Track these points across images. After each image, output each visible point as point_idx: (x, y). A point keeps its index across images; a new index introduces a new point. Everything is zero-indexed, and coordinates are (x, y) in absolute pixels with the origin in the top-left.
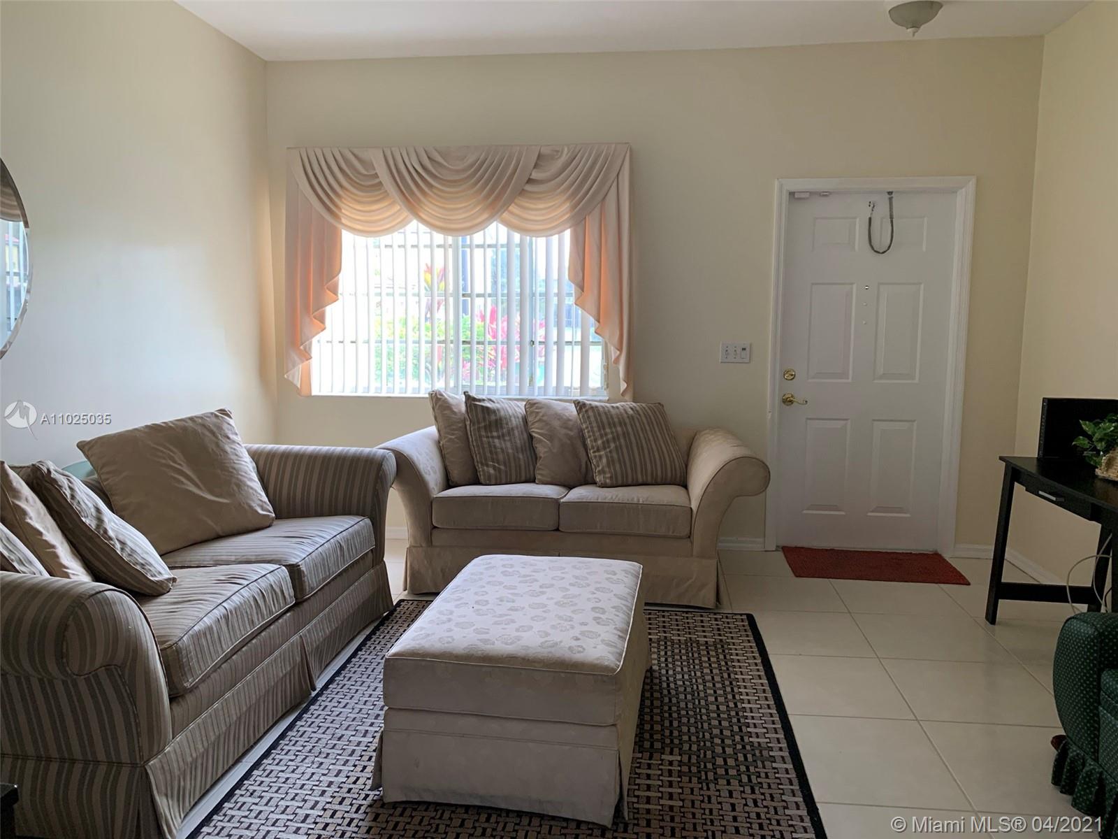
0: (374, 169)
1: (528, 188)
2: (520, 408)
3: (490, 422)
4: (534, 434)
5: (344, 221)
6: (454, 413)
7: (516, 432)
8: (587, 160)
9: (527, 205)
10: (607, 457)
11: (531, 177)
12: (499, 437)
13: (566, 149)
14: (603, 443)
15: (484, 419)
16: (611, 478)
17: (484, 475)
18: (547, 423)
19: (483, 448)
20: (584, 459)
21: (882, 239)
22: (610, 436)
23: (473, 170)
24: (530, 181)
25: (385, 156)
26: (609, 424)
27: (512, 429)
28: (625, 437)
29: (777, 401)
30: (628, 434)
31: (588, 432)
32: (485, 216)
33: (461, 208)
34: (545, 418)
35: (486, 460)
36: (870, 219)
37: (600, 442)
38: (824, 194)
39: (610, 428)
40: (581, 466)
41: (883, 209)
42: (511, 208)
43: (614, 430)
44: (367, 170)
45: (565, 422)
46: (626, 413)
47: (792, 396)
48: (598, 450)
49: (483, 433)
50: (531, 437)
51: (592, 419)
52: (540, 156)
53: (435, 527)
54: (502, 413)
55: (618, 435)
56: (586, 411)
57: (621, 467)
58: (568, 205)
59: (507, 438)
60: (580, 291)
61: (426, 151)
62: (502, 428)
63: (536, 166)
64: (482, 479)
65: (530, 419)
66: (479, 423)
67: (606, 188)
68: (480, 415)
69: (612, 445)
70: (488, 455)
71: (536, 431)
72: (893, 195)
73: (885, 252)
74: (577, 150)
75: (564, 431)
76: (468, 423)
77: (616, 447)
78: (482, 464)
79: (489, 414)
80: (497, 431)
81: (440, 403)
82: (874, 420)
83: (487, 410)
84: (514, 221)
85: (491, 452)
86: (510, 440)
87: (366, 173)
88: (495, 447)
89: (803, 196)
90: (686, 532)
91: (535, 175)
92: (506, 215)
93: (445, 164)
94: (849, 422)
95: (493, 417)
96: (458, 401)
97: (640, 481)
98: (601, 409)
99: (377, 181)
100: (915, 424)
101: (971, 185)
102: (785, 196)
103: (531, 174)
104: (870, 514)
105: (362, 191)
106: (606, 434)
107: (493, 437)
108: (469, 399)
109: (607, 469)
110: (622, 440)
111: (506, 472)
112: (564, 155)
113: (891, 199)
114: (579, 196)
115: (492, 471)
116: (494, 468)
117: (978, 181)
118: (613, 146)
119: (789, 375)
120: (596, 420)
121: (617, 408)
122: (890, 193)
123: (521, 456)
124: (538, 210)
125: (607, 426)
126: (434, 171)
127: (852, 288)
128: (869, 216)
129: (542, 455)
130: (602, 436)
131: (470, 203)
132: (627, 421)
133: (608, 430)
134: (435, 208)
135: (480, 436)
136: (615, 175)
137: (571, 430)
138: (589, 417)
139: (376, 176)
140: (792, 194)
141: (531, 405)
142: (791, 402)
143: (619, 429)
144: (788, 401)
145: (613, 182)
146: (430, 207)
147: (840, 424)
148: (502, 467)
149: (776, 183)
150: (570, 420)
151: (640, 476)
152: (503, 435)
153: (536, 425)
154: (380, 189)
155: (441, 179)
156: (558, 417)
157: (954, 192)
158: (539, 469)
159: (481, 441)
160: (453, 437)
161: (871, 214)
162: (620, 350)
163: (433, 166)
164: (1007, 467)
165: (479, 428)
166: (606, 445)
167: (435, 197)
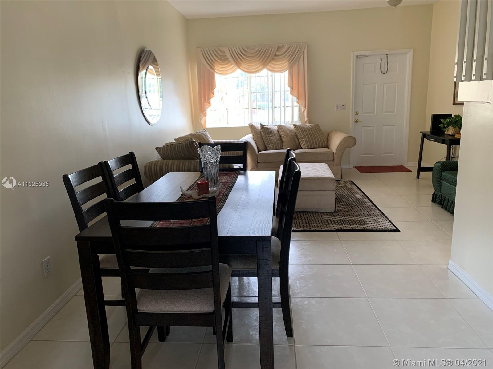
0: (225, 53)
1: (275, 58)
2: (276, 128)
3: (269, 132)
4: (282, 135)
5: (216, 71)
6: (257, 130)
7: (276, 135)
8: (294, 48)
9: (274, 63)
10: (305, 140)
11: (276, 54)
12: (272, 136)
13: (287, 45)
14: (304, 136)
15: (267, 131)
16: (307, 146)
17: (269, 147)
18: (285, 132)
19: (268, 140)
20: (297, 142)
21: (384, 69)
22: (305, 134)
23: (257, 53)
24: (275, 55)
25: (229, 49)
26: (305, 131)
27: (275, 134)
28: (310, 134)
29: (354, 121)
30: (311, 133)
31: (299, 133)
32: (261, 67)
33: (254, 65)
34: (284, 130)
35: (269, 143)
36: (381, 63)
37: (302, 136)
38: (367, 56)
39: (305, 132)
40: (296, 144)
41: (384, 60)
42: (269, 64)
43: (306, 132)
44: (223, 54)
45: (291, 131)
46: (309, 127)
47: (358, 120)
48: (302, 139)
49: (267, 135)
50: (280, 136)
51: (299, 129)
52: (278, 47)
53: (258, 162)
54: (272, 129)
55: (308, 134)
56: (297, 127)
57: (310, 143)
58: (287, 63)
59: (274, 137)
60: (292, 90)
61: (242, 47)
62: (272, 134)
63: (277, 50)
64: (269, 149)
65: (280, 131)
66: (265, 132)
67: (300, 57)
68: (266, 130)
69: (306, 137)
70: (270, 142)
71: (282, 134)
72: (388, 55)
73: (385, 73)
74: (290, 45)
75: (290, 134)
76: (262, 133)
77: (308, 137)
78: (268, 144)
79: (268, 130)
80: (271, 134)
81: (253, 127)
82: (383, 126)
83: (267, 128)
84: (270, 68)
85: (270, 141)
86: (275, 137)
87: (222, 55)
88: (271, 139)
89: (360, 57)
90: (332, 159)
91: (277, 53)
92: (268, 67)
93: (248, 51)
94: (375, 127)
95: (269, 131)
96: (258, 126)
97: (315, 147)
98: (302, 127)
99: (226, 57)
100: (395, 126)
101: (412, 52)
102: (355, 57)
103: (275, 53)
104: (382, 155)
105: (221, 61)
106: (304, 134)
107: (270, 136)
108: (262, 125)
109: (305, 144)
110: (309, 135)
111: (275, 147)
112: (286, 47)
113: (387, 57)
114: (292, 59)
115: (271, 146)
116: (272, 145)
117: (414, 50)
118: (302, 43)
119: (357, 113)
120: (301, 130)
121: (306, 126)
122: (387, 55)
123: (278, 142)
124: (278, 65)
125: (304, 131)
126: (245, 54)
127: (375, 85)
128: (380, 62)
129: (285, 141)
130: (303, 135)
131: (256, 63)
132: (310, 129)
133: (305, 133)
134: (245, 65)
135: (267, 136)
136: (302, 52)
137: (293, 133)
138: (298, 129)
139: (226, 56)
140: (357, 56)
141: (279, 126)
142: (358, 121)
143: (308, 132)
144: (356, 121)
145: (301, 55)
146: (244, 65)
147: (372, 128)
148: (274, 145)
149: (352, 53)
150: (292, 130)
151: (315, 146)
152: (273, 136)
153: (282, 132)
154: (227, 60)
155: (247, 56)
156: (288, 129)
157: (406, 53)
158: (285, 145)
159: (267, 138)
160: (258, 137)
161: (381, 61)
162: (305, 108)
163: (245, 52)
164: (422, 134)
165: (266, 134)
166: (304, 137)
167: (245, 62)
